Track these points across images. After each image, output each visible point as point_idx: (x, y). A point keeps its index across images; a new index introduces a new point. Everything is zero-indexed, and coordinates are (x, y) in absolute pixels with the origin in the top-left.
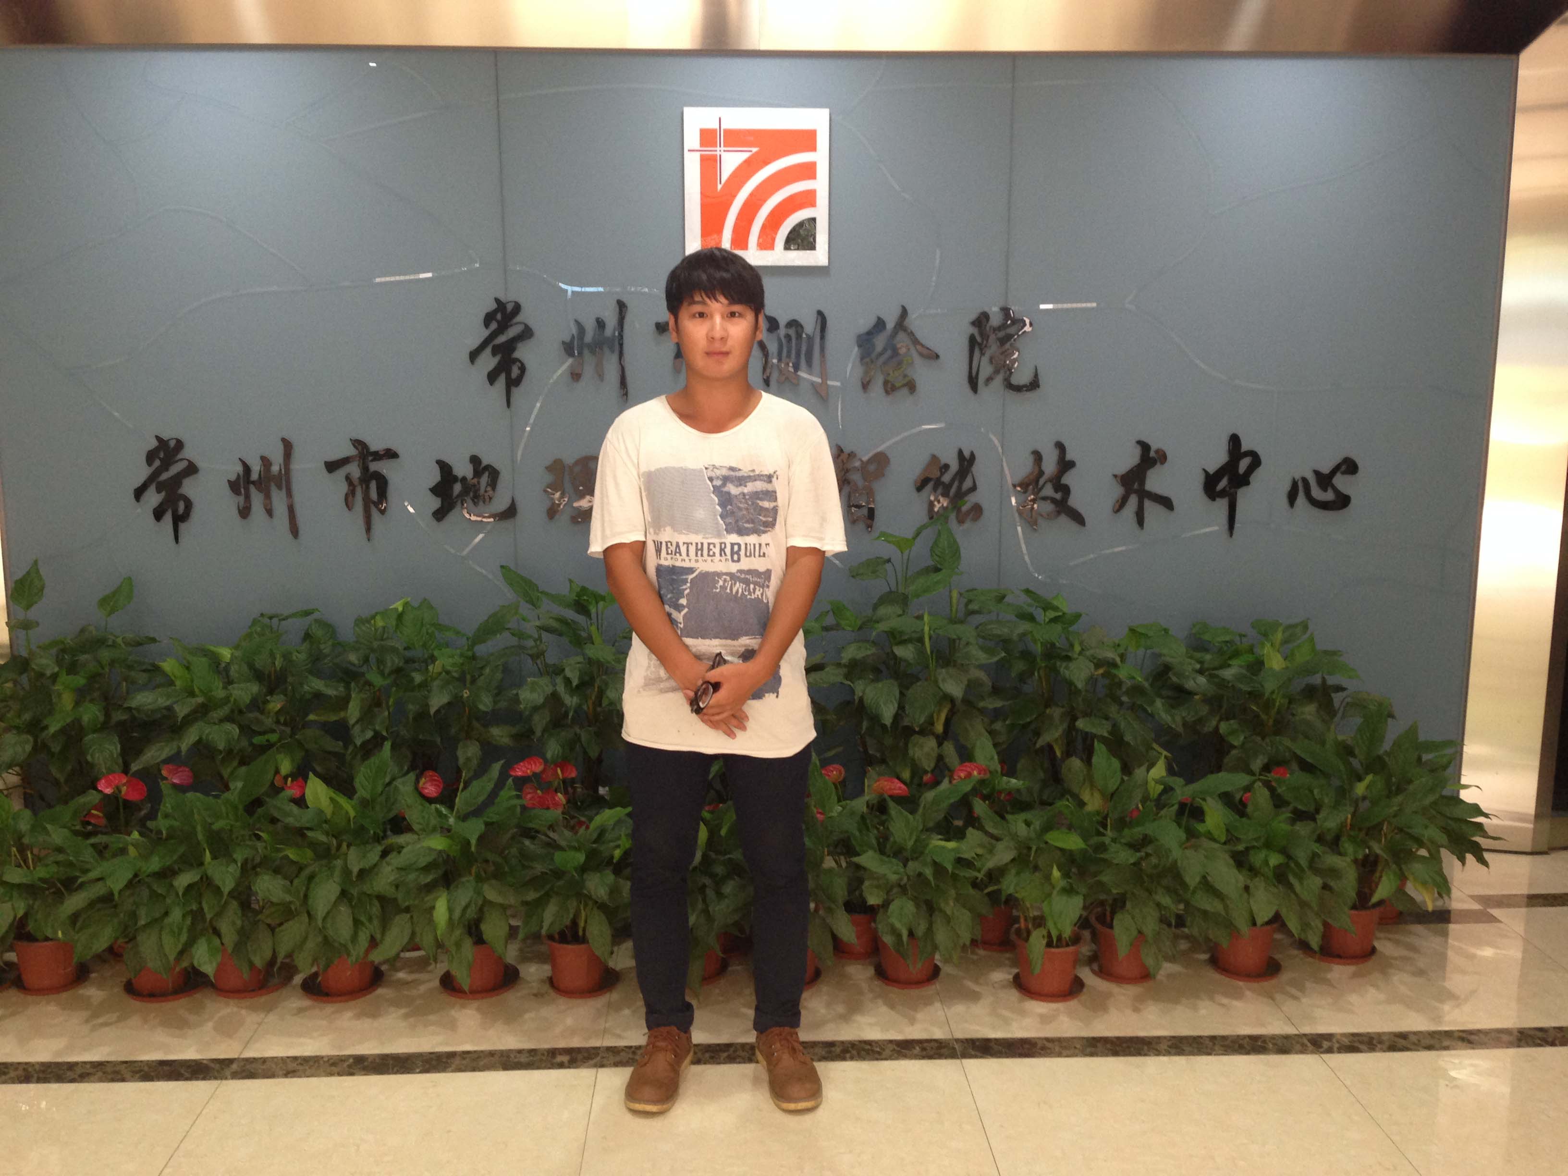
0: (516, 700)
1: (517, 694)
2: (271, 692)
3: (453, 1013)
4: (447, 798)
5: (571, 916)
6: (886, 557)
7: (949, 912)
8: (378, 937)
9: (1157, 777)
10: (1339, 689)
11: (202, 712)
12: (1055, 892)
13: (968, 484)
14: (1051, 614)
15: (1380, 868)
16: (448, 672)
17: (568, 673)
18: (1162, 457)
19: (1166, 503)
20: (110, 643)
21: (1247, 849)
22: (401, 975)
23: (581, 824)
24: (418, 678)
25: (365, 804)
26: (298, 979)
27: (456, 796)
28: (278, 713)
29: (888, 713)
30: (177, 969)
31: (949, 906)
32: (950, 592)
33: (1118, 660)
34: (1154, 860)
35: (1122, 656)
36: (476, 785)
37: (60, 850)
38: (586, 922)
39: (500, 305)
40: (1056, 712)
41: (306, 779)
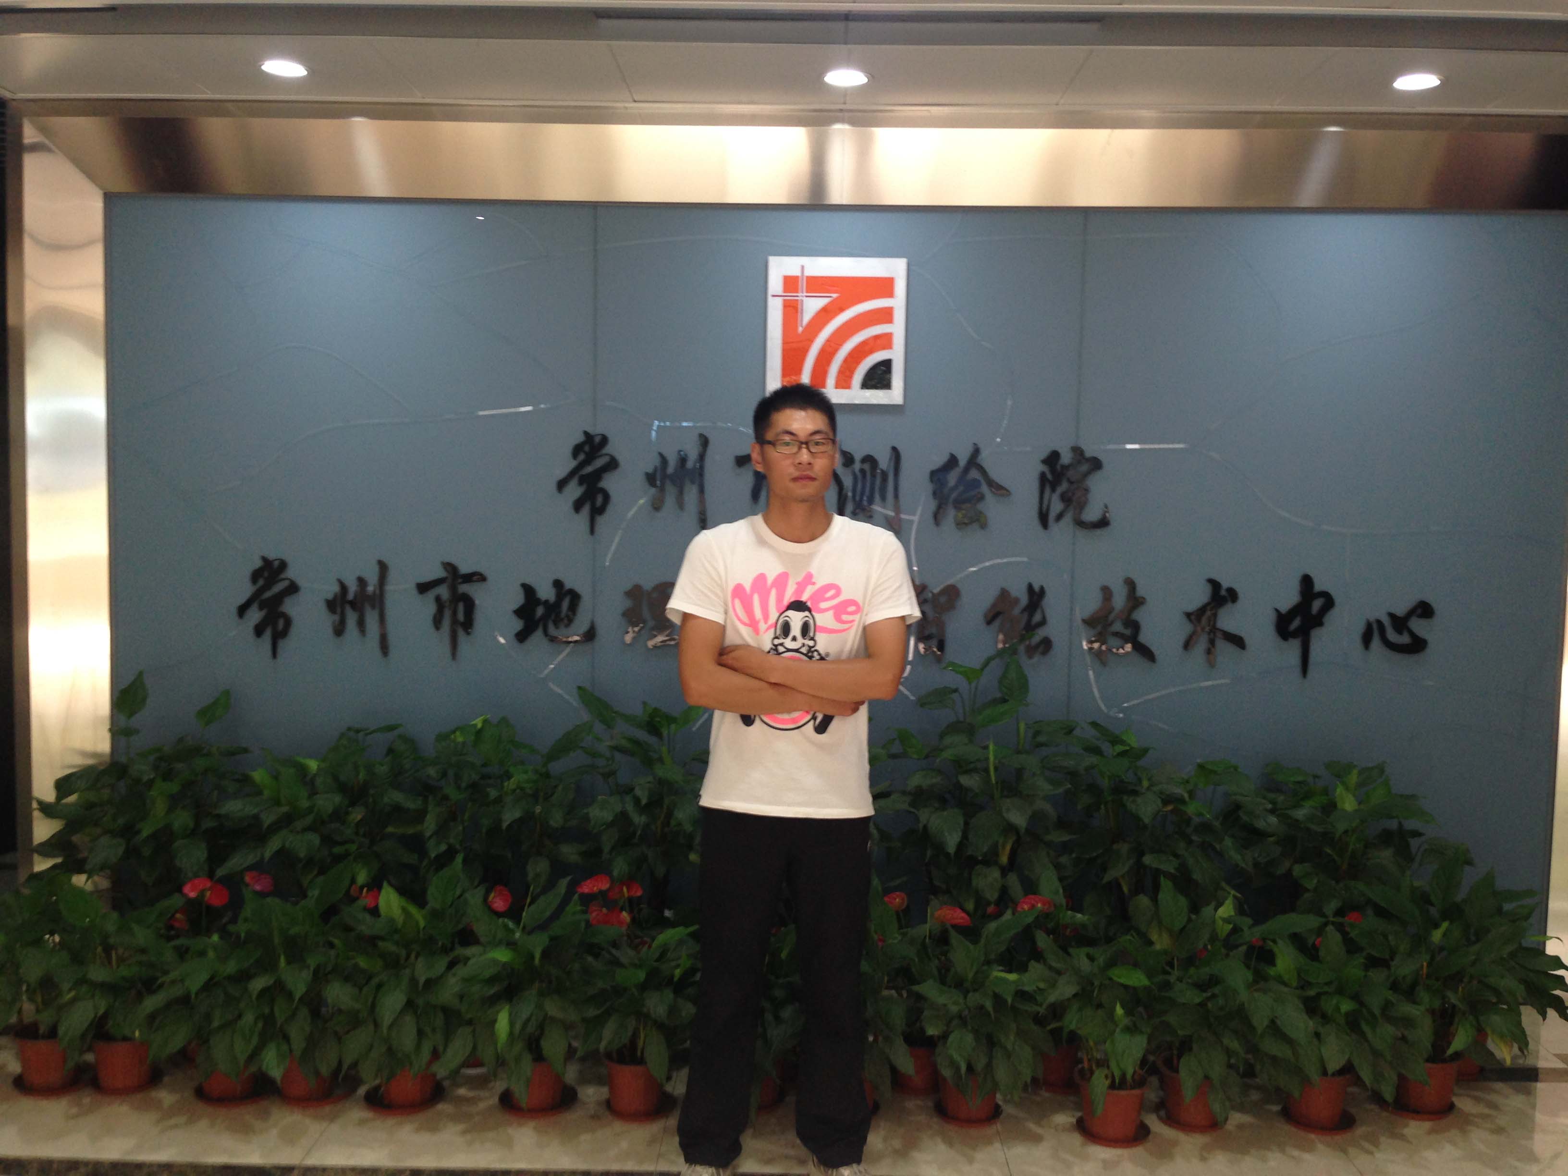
0: (586, 819)
1: (588, 813)
2: (353, 804)
3: (510, 1131)
4: (514, 913)
5: (630, 1034)
6: (954, 687)
7: (1009, 1047)
8: (441, 1049)
9: (1225, 916)
10: (1417, 834)
11: (286, 821)
12: (1118, 1030)
13: (1037, 618)
14: (1119, 748)
15: (1456, 1020)
16: (522, 789)
17: (638, 792)
18: (1232, 595)
19: (1238, 642)
20: (205, 751)
21: (1319, 995)
22: (462, 1091)
23: (644, 943)
24: (493, 793)
25: (436, 915)
26: (362, 1091)
27: (523, 910)
28: (358, 824)
29: (952, 841)
30: (247, 1074)
31: (1010, 1040)
32: (1018, 724)
33: (1186, 796)
34: (1221, 1001)
35: (1191, 793)
36: (542, 901)
37: (143, 951)
38: (644, 1043)
39: (588, 436)
40: (1124, 848)
41: (380, 888)
